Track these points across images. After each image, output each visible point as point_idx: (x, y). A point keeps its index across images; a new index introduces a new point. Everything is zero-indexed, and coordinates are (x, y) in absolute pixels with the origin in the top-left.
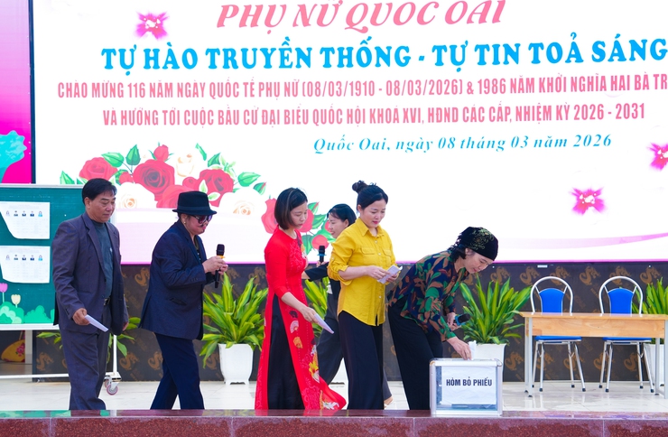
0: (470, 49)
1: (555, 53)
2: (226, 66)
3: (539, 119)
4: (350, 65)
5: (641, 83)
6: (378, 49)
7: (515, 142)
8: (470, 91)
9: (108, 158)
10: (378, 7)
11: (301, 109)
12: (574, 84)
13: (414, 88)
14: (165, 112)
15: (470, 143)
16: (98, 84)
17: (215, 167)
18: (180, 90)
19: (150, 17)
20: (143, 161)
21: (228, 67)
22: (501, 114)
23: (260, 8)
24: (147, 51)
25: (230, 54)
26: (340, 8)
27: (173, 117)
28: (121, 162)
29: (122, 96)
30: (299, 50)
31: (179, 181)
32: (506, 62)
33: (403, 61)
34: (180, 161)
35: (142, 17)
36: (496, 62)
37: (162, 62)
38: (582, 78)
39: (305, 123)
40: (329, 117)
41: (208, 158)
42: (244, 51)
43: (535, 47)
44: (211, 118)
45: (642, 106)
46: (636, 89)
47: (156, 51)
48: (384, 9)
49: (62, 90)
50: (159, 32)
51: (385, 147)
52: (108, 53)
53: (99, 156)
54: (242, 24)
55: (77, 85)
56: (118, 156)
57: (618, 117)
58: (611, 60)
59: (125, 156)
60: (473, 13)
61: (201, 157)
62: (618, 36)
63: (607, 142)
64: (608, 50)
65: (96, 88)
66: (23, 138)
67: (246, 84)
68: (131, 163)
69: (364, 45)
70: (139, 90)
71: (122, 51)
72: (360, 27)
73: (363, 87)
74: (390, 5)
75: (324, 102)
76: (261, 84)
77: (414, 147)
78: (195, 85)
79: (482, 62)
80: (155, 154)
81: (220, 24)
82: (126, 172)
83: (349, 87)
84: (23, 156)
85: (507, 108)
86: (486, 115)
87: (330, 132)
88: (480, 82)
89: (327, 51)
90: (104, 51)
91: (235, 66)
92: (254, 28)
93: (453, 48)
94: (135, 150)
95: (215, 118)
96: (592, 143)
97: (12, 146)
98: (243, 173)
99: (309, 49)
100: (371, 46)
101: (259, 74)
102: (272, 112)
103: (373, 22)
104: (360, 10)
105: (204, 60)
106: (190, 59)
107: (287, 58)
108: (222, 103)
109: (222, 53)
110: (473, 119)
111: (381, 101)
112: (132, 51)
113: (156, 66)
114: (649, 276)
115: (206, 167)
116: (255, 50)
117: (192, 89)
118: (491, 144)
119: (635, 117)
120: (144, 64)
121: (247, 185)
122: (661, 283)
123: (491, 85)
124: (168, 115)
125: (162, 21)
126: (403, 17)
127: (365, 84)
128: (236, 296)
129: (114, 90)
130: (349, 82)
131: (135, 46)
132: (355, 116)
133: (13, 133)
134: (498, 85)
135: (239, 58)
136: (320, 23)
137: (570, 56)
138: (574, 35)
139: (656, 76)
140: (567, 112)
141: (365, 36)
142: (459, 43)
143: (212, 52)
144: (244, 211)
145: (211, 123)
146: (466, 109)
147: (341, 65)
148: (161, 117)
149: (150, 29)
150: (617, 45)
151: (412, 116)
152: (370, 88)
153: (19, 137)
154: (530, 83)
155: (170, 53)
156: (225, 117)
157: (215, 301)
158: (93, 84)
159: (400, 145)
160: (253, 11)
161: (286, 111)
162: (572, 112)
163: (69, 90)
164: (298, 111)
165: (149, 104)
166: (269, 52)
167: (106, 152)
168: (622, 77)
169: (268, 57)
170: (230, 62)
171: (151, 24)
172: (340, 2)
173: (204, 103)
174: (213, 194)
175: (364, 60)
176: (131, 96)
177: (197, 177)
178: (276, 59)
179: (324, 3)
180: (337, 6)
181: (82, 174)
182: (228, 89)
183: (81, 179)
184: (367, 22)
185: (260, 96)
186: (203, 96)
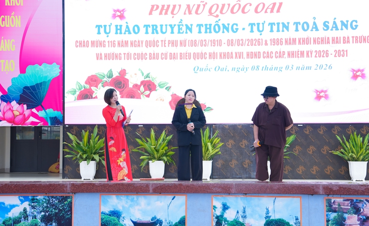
0: (266, 25)
1: (305, 26)
2: (153, 33)
3: (298, 57)
4: (210, 32)
5: (346, 40)
6: (223, 25)
7: (287, 68)
8: (266, 44)
9: (98, 75)
10: (223, 5)
11: (188, 52)
12: (314, 41)
13: (240, 42)
14: (125, 54)
15: (266, 68)
16: (94, 41)
17: (148, 79)
18: (132, 44)
19: (118, 11)
20: (114, 77)
22: (281, 55)
23: (169, 6)
24: (116, 26)
25: (155, 27)
26: (206, 6)
27: (128, 56)
28: (104, 77)
29: (105, 47)
30: (186, 25)
31: (131, 86)
32: (283, 31)
33: (235, 30)
34: (131, 76)
35: (114, 11)
36: (278, 31)
37: (123, 31)
38: (318, 38)
39: (190, 59)
40: (201, 56)
41: (144, 75)
42: (161, 26)
43: (297, 24)
44: (146, 56)
45: (347, 51)
46: (344, 43)
47: (121, 26)
48: (226, 6)
49: (77, 44)
50: (122, 17)
51: (227, 70)
52: (99, 27)
53: (94, 74)
54: (161, 13)
55: (84, 41)
56: (102, 74)
57: (335, 56)
58: (332, 30)
59: (106, 74)
60: (268, 8)
61: (141, 74)
62: (335, 19)
63: (330, 67)
64: (331, 25)
65: (93, 43)
66: (59, 66)
67: (162, 41)
68: (109, 77)
69: (217, 23)
70: (113, 44)
71: (105, 26)
72: (215, 15)
73: (216, 42)
74: (229, 5)
75: (198, 49)
76: (169, 41)
77: (240, 70)
78: (139, 41)
79: (272, 31)
80: (120, 73)
81: (151, 13)
82: (106, 82)
83: (210, 42)
84: (59, 74)
85: (283, 52)
86: (274, 55)
87: (201, 63)
88: (271, 40)
89: (200, 26)
90: (97, 26)
91: (157, 33)
92: (166, 15)
93: (258, 24)
94: (111, 71)
95: (148, 56)
96: (323, 68)
97: (54, 69)
98: (161, 82)
99: (191, 25)
100: (220, 23)
101: (169, 36)
102: (174, 54)
103: (221, 12)
104: (215, 7)
105: (143, 30)
106: (136, 30)
107: (181, 29)
108: (151, 50)
109: (151, 27)
110: (268, 57)
111: (225, 49)
112: (110, 26)
113: (121, 33)
114: (350, 130)
115: (143, 79)
116: (166, 25)
117: (137, 43)
118: (276, 68)
119: (343, 56)
120: (115, 32)
121: (163, 87)
122: (356, 133)
123: (276, 41)
124: (126, 55)
125: (123, 12)
126: (235, 10)
127: (217, 41)
128: (157, 139)
129: (101, 44)
130: (210, 40)
131: (111, 24)
132: (212, 56)
133: (55, 64)
134: (279, 41)
135: (159, 29)
136: (196, 13)
137: (313, 28)
138: (315, 18)
139: (353, 37)
140: (311, 54)
141: (217, 19)
142: (261, 22)
143: (147, 26)
144: (161, 100)
145: (146, 59)
146: (264, 52)
147: (206, 32)
148: (123, 56)
149: (118, 16)
150: (335, 23)
151: (239, 55)
152: (220, 43)
153: (57, 65)
154: (294, 40)
155: (127, 27)
156: (152, 56)
157: (147, 141)
158: (92, 41)
159: (233, 69)
160: (165, 8)
161: (180, 53)
162: (314, 54)
163: (80, 44)
164: (186, 53)
165: (117, 50)
166: (173, 26)
167: (97, 72)
168: (337, 38)
169: (172, 28)
170: (155, 31)
171: (118, 14)
172: (206, 3)
173: (143, 50)
174: (146, 92)
175: (217, 30)
176: (109, 47)
177: (139, 84)
178: (176, 29)
179: (199, 4)
180: (204, 5)
181: (86, 83)
182: (153, 44)
183: (85, 85)
184: (218, 12)
185: (169, 46)
186: (142, 46)
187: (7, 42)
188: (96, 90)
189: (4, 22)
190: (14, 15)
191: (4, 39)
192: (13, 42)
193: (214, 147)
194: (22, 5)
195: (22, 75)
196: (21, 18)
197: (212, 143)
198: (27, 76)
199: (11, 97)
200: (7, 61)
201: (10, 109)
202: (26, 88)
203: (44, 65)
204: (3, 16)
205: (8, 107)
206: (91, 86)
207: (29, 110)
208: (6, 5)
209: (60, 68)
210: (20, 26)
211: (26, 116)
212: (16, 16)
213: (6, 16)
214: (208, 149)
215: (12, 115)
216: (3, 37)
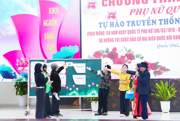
2: (132, 26)
4: (167, 24)
6: (176, 19)
9: (100, 51)
10: (176, 7)
11: (153, 36)
14: (115, 38)
16: (98, 32)
17: (129, 53)
18: (119, 32)
20: (110, 52)
21: (133, 26)
23: (141, 9)
24: (111, 23)
25: (133, 22)
26: (164, 8)
27: (118, 40)
29: (104, 35)
30: (153, 20)
31: (119, 57)
34: (120, 51)
35: (109, 14)
39: (155, 40)
40: (162, 38)
41: (127, 51)
42: (137, 21)
47: (113, 22)
49: (88, 34)
50: (114, 17)
51: (178, 46)
52: (100, 23)
53: (98, 50)
54: (137, 14)
55: (92, 32)
56: (103, 51)
59: (105, 50)
61: (125, 50)
65: (97, 33)
66: (78, 47)
67: (138, 30)
68: (107, 52)
69: (172, 18)
70: (108, 33)
71: (104, 23)
72: (170, 13)
73: (171, 30)
74: (179, 7)
75: (160, 34)
76: (142, 30)
78: (124, 31)
80: (113, 50)
81: (131, 14)
82: (105, 55)
83: (167, 30)
84: (78, 51)
87: (162, 42)
89: (161, 20)
91: (135, 25)
92: (140, 15)
94: (108, 49)
95: (129, 39)
97: (76, 49)
98: (137, 54)
99: (156, 20)
100: (174, 18)
101: (142, 27)
102: (145, 37)
103: (174, 11)
104: (170, 8)
105: (126, 24)
106: (122, 24)
107: (149, 22)
108: (131, 36)
109: (131, 22)
111: (177, 33)
112: (107, 23)
113: (113, 26)
115: (127, 53)
116: (140, 21)
117: (123, 32)
120: (110, 26)
121: (138, 57)
124: (116, 39)
125: (115, 14)
127: (172, 29)
129: (102, 33)
130: (167, 28)
132: (169, 38)
133: (76, 45)
135: (136, 23)
136: (159, 12)
141: (172, 16)
143: (128, 22)
145: (128, 41)
147: (165, 24)
148: (114, 40)
149: (112, 17)
152: (173, 30)
153: (77, 46)
155: (117, 23)
156: (132, 39)
158: (96, 32)
160: (139, 10)
161: (149, 37)
163: (90, 34)
164: (153, 37)
165: (111, 36)
166: (144, 21)
167: (100, 50)
170: (133, 24)
171: (112, 15)
172: (165, 6)
173: (126, 35)
174: (129, 60)
175: (172, 22)
176: (106, 35)
177: (124, 55)
178: (146, 23)
179: (160, 7)
180: (163, 8)
181: (94, 56)
182: (133, 32)
183: (93, 57)
184: (172, 12)
185: (142, 33)
186: (126, 34)
187: (50, 34)
189: (48, 23)
190: (54, 19)
191: (48, 33)
192: (53, 34)
193: (171, 93)
194: (58, 13)
195: (59, 52)
196: (57, 21)
197: (170, 90)
198: (61, 53)
200: (50, 45)
203: (70, 46)
204: (48, 20)
208: (50, 14)
209: (79, 48)
210: (57, 25)
212: (55, 20)
213: (50, 20)
214: (167, 94)
216: (48, 32)
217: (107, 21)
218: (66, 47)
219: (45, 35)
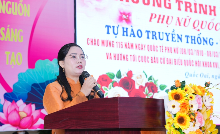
2: (153, 38)
4: (195, 43)
6: (203, 38)
9: (108, 75)
10: (202, 22)
11: (180, 59)
13: (215, 54)
16: (104, 40)
17: (151, 81)
18: (136, 47)
19: (124, 14)
20: (123, 77)
23: (164, 16)
24: (123, 28)
25: (154, 34)
26: (191, 20)
27: (134, 58)
28: (114, 77)
29: (114, 47)
30: (178, 35)
31: (137, 87)
33: (211, 44)
34: (137, 78)
35: (121, 13)
37: (129, 34)
39: (181, 65)
40: (190, 63)
41: (148, 77)
42: (159, 33)
44: (148, 60)
47: (127, 29)
49: (89, 42)
50: (128, 21)
51: (209, 77)
52: (108, 27)
53: (105, 73)
54: (158, 21)
55: (95, 40)
56: (112, 74)
59: (115, 74)
61: (145, 76)
65: (103, 42)
67: (160, 47)
68: (118, 78)
69: (199, 36)
70: (121, 45)
72: (197, 28)
73: (199, 53)
74: (206, 22)
75: (187, 57)
76: (165, 47)
77: (217, 78)
78: (142, 45)
80: (127, 74)
81: (150, 21)
82: (116, 82)
83: (195, 52)
89: (187, 37)
90: (106, 26)
91: (156, 39)
92: (162, 24)
94: (119, 72)
95: (150, 60)
98: (161, 85)
99: (181, 35)
100: (201, 37)
101: (165, 43)
102: (170, 59)
103: (201, 27)
105: (145, 35)
106: (139, 34)
107: (174, 38)
108: (151, 54)
109: (151, 33)
111: (206, 58)
112: (118, 27)
113: (127, 35)
115: (147, 81)
116: (163, 33)
117: (141, 47)
120: (122, 34)
121: (163, 90)
124: (132, 57)
125: (129, 16)
126: (211, 27)
127: (200, 51)
129: (110, 44)
130: (195, 50)
132: (197, 63)
135: (157, 35)
136: (184, 25)
141: (199, 33)
143: (148, 32)
145: (148, 62)
147: (192, 43)
148: (129, 57)
149: (125, 19)
152: (202, 53)
155: (132, 30)
156: (153, 60)
158: (102, 40)
159: (213, 77)
160: (162, 17)
161: (174, 59)
163: (92, 42)
166: (168, 34)
167: (108, 72)
169: (167, 36)
171: (124, 17)
172: (191, 18)
173: (145, 53)
174: (150, 93)
175: (199, 42)
176: (117, 47)
177: (144, 85)
178: (170, 37)
179: (186, 17)
180: (189, 20)
182: (154, 48)
184: (199, 27)
185: (165, 52)
186: (145, 50)
187: (14, 32)
188: (107, 90)
189: (10, 9)
190: (23, 3)
191: (10, 28)
192: (21, 32)
195: (31, 70)
196: (31, 7)
198: (36, 71)
199: (17, 96)
200: (13, 53)
201: (15, 110)
202: (35, 85)
203: (55, 60)
204: (9, 2)
205: (13, 108)
206: (102, 85)
207: (38, 111)
210: (29, 16)
211: (35, 117)
212: (25, 5)
213: (13, 3)
215: (18, 117)
216: (9, 26)
217: (119, 26)
218: (47, 60)
219: (3, 31)
